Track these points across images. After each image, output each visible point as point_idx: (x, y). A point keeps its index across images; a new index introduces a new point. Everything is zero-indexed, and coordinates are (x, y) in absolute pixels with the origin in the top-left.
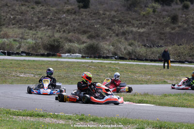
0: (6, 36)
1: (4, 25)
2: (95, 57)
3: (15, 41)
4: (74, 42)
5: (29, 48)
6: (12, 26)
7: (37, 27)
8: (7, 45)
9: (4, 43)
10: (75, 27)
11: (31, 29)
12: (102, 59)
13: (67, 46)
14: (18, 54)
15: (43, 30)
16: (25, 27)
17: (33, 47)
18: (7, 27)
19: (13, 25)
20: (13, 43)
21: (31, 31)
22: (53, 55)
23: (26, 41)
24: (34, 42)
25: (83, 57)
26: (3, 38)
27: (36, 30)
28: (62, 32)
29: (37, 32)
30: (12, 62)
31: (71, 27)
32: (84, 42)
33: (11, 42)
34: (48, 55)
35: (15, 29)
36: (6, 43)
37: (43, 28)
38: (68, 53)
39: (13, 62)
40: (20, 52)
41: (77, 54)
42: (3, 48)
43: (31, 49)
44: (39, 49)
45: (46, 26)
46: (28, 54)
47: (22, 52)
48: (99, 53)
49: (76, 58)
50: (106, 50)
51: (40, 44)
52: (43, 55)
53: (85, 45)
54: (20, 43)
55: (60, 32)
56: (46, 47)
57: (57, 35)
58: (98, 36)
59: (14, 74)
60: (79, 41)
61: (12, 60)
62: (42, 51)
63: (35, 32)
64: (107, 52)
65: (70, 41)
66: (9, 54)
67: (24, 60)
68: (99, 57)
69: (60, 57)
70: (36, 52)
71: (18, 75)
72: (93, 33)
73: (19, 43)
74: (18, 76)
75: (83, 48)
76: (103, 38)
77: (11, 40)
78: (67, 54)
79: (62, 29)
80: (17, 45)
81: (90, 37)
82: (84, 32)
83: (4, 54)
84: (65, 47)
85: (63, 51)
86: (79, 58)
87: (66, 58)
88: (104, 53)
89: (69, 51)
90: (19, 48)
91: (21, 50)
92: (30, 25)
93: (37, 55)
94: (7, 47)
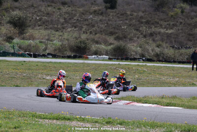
0: (32, 37)
1: (29, 26)
2: (122, 59)
3: (41, 42)
4: (101, 44)
5: (55, 50)
6: (38, 28)
7: (63, 28)
8: (33, 46)
9: (30, 45)
10: (102, 28)
11: (57, 31)
12: (129, 60)
13: (94, 47)
14: (44, 56)
15: (69, 32)
16: (51, 28)
17: (59, 49)
18: (33, 28)
19: (39, 26)
20: (40, 45)
21: (57, 33)
22: (80, 57)
23: (52, 43)
24: (60, 43)
25: (110, 59)
26: (29, 39)
27: (62, 32)
28: (88, 34)
29: (63, 34)
31: (98, 28)
32: (111, 44)
33: (37, 44)
34: (75, 57)
35: (41, 30)
37: (69, 30)
38: (95, 55)
39: (39, 64)
40: (46, 54)
41: (104, 56)
42: (29, 50)
43: (57, 51)
44: (66, 50)
45: (72, 27)
46: (54, 56)
47: (48, 54)
48: (126, 55)
49: (102, 60)
50: (134, 51)
51: (66, 46)
52: (69, 57)
53: (112, 46)
54: (46, 45)
55: (87, 33)
56: (72, 49)
57: (84, 37)
58: (125, 37)
59: (40, 76)
60: (106, 43)
61: (38, 62)
62: (69, 53)
63: (61, 34)
64: (135, 53)
65: (97, 42)
66: (35, 56)
67: (51, 62)
68: (127, 59)
69: (87, 58)
70: (63, 54)
71: (44, 77)
72: (120, 34)
74: (44, 79)
75: (110, 50)
76: (131, 39)
77: (37, 41)
78: (93, 56)
79: (88, 30)
80: (43, 47)
81: (117, 38)
82: (112, 34)
83: (30, 56)
84: (91, 49)
85: (90, 53)
86: (106, 60)
87: (93, 60)
88: (131, 55)
89: (96, 53)
90: (45, 49)
91: (48, 51)
92: (56, 26)
93: (63, 57)
94: (33, 49)
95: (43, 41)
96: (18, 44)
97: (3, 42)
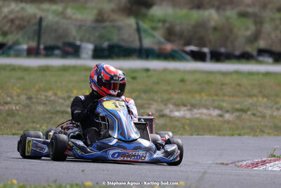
3: (243, 15)
8: (215, 29)
30: (187, 77)
36: (212, 24)
47: (262, 52)
54: (259, 22)
66: (217, 57)
73: (256, 23)
74: (163, 116)
77: (231, 13)
91: (262, 44)
94: (212, 37)
95: (250, 10)
96: (164, 21)
97: (115, 16)
